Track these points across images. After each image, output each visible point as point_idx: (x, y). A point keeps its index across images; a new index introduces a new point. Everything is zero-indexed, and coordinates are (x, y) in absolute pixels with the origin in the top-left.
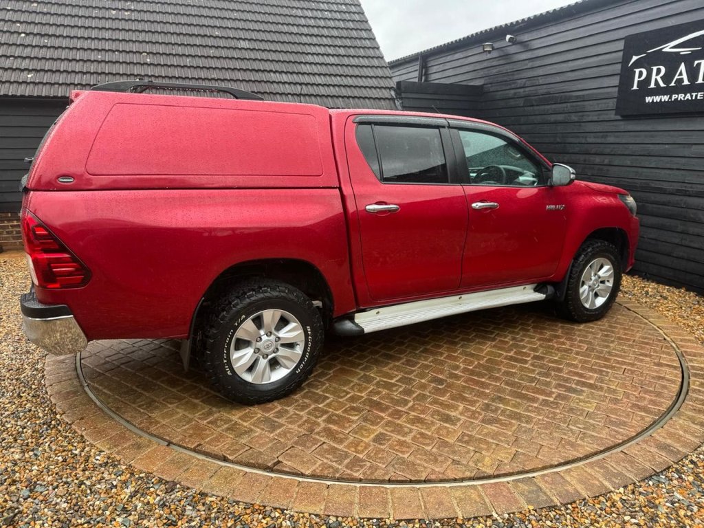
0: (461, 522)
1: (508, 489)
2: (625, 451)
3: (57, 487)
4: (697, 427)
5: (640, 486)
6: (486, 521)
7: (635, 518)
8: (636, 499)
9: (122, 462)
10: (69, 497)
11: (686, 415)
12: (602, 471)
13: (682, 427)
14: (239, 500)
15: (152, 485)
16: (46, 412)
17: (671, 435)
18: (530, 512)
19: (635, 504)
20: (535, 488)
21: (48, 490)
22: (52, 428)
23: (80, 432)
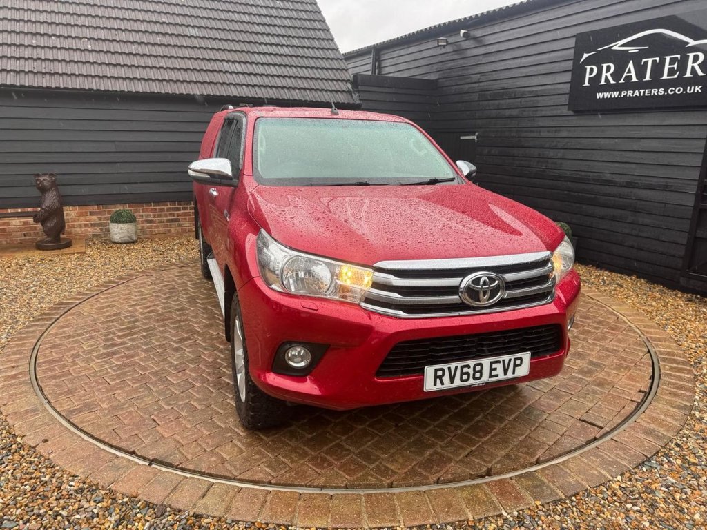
0: (473, 524)
1: (512, 485)
2: (615, 438)
4: (676, 410)
5: (636, 473)
6: (497, 521)
7: (636, 505)
8: (633, 486)
9: (100, 486)
11: (664, 399)
12: (598, 460)
13: (662, 412)
14: (239, 519)
15: (138, 510)
17: (654, 420)
18: (537, 507)
19: (634, 491)
20: (538, 483)
21: (18, 525)
22: (13, 453)
23: (47, 456)
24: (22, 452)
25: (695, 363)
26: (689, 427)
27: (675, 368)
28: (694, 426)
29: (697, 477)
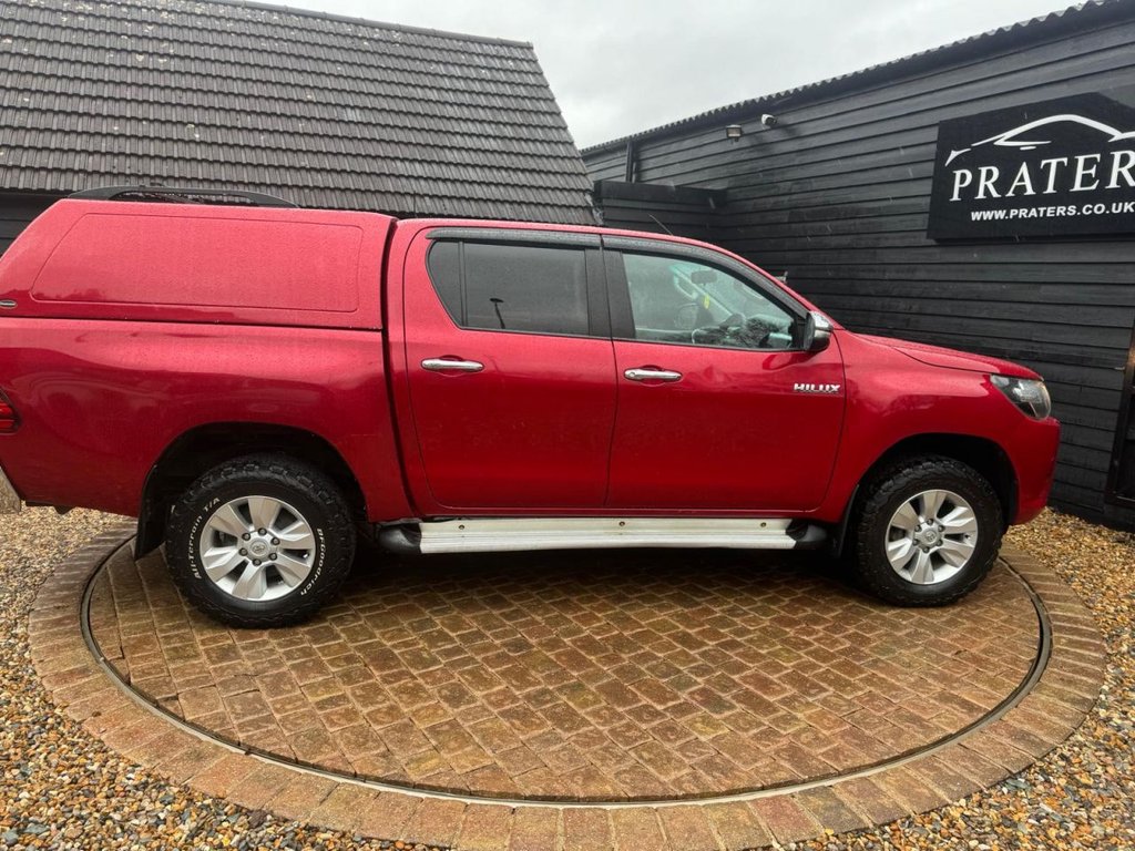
1: (793, 805)
2: (964, 743)
3: (64, 824)
4: (1067, 705)
5: (990, 796)
7: (985, 843)
8: (984, 815)
9: (171, 782)
10: (87, 841)
11: (1050, 688)
12: (932, 774)
13: (1045, 706)
14: (371, 835)
15: (225, 817)
16: (36, 704)
17: (1031, 718)
18: (828, 839)
19: (983, 822)
20: (834, 804)
21: (49, 830)
22: (49, 730)
23: (97, 736)
24: (61, 728)
25: (1111, 636)
26: (1086, 731)
27: (1077, 642)
28: (1095, 729)
29: (1087, 805)
